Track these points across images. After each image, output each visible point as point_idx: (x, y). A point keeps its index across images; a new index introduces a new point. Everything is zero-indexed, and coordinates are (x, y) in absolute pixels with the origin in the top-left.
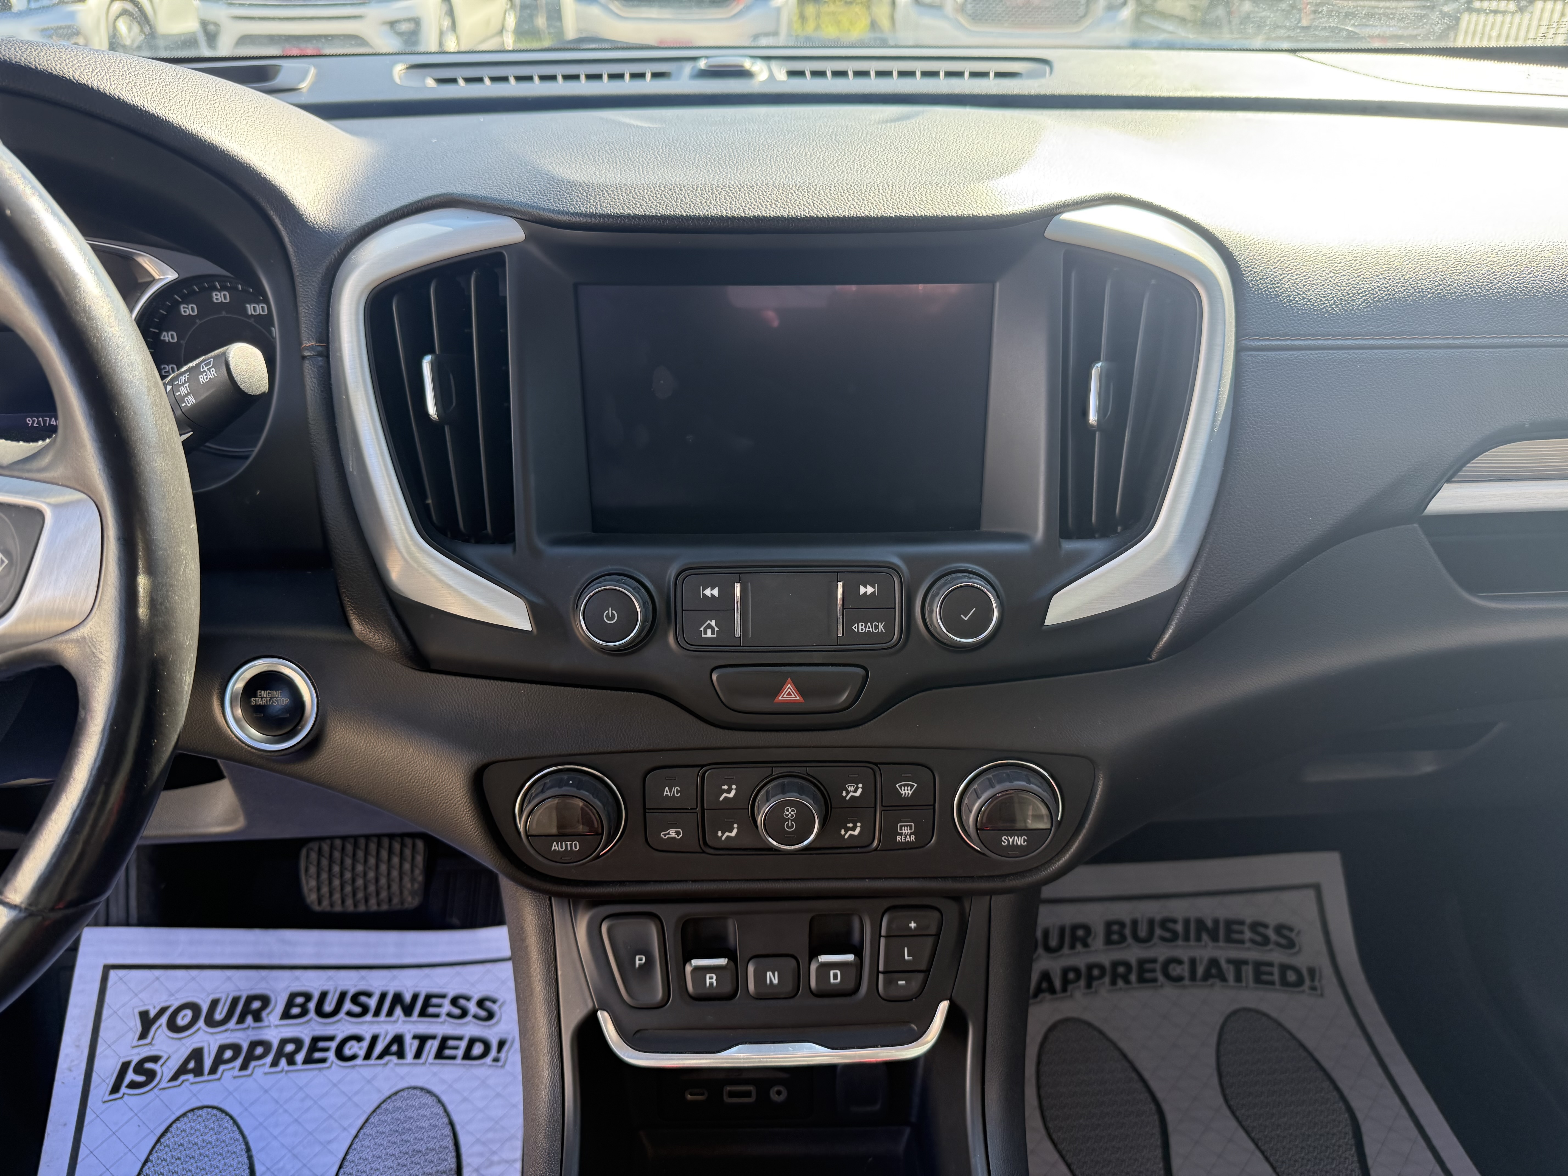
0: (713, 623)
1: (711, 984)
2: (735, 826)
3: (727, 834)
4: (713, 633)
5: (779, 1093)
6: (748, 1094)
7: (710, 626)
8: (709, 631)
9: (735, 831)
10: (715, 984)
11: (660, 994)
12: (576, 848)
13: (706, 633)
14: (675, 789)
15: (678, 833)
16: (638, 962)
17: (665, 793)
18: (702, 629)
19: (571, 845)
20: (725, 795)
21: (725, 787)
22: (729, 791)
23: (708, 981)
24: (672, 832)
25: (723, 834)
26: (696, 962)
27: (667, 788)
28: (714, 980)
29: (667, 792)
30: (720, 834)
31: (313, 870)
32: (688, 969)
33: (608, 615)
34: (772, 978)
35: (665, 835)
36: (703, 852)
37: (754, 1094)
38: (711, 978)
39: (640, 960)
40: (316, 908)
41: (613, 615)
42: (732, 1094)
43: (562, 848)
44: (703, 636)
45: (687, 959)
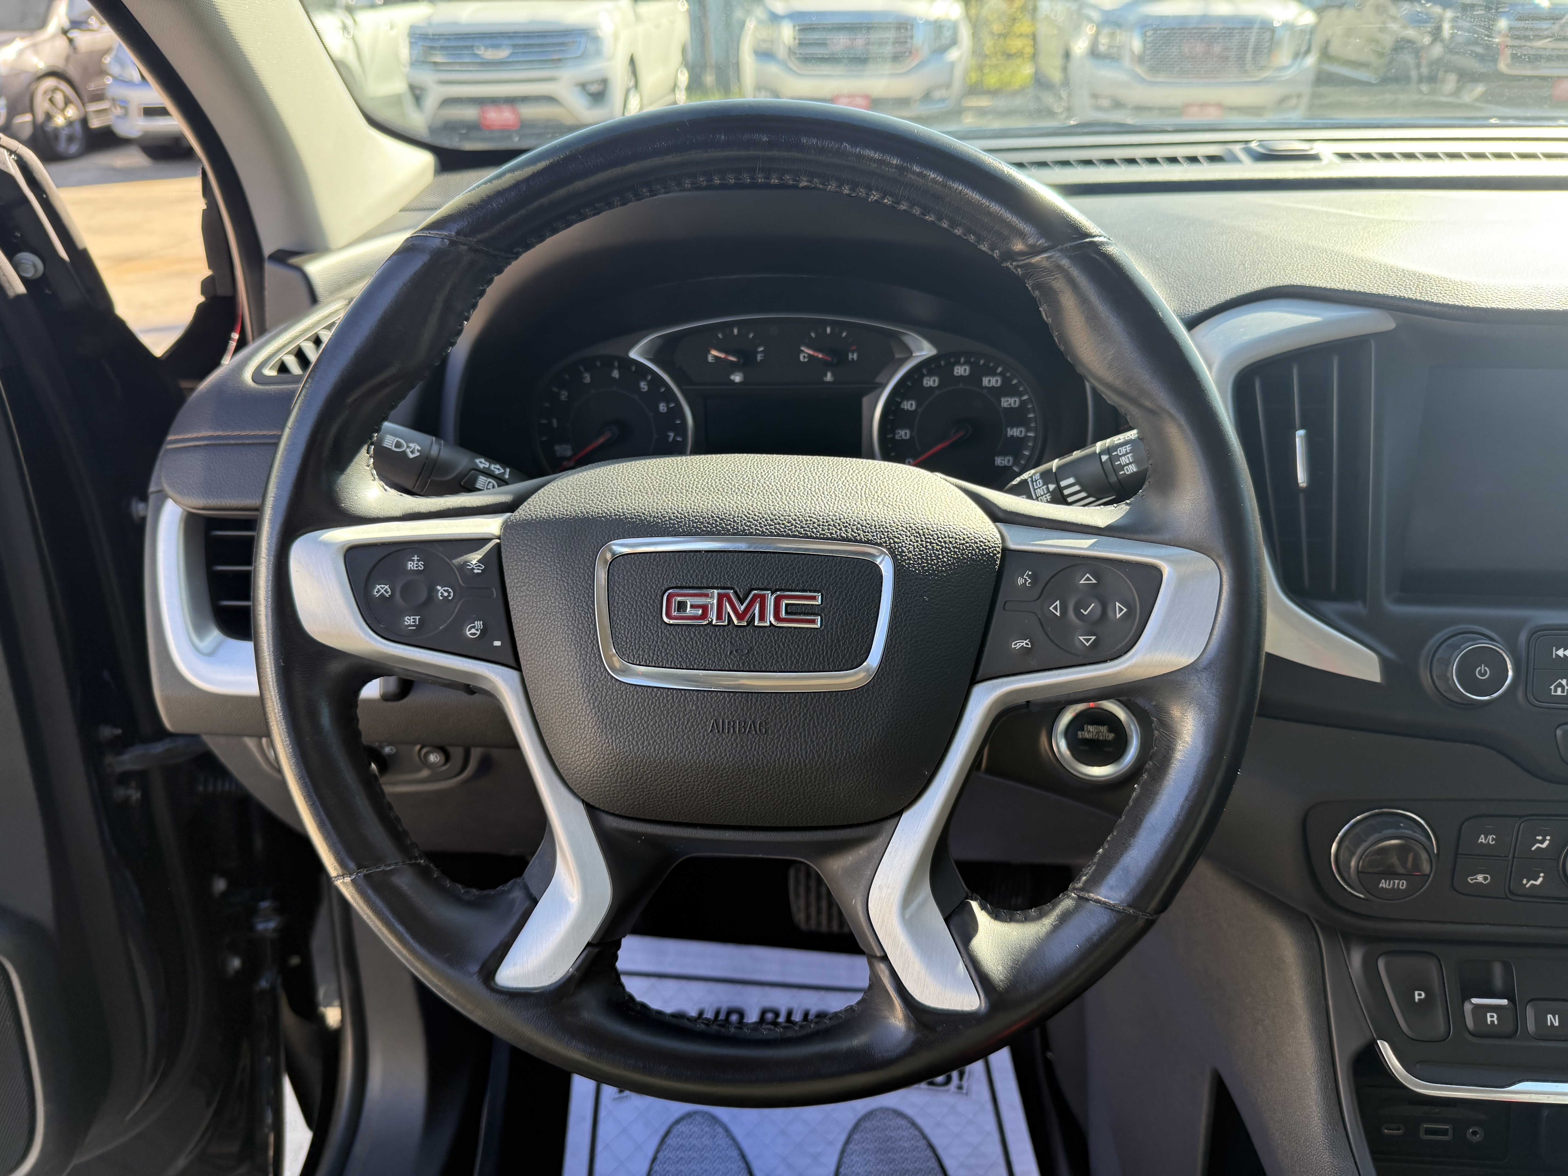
0: (1564, 682)
1: (1492, 1022)
2: (1542, 875)
3: (1532, 882)
4: (1563, 691)
5: (1474, 1133)
6: (1444, 1132)
7: (1560, 685)
8: (1559, 690)
9: (1540, 880)
10: (1496, 1023)
11: (1442, 1028)
12: (1403, 886)
13: (1556, 691)
14: (1490, 837)
15: (1485, 879)
16: (1417, 998)
17: (1480, 840)
18: (1552, 687)
19: (1399, 884)
20: (1538, 845)
21: (1540, 838)
22: (1542, 842)
23: (1489, 1019)
24: (1480, 878)
25: (1528, 881)
26: (1475, 1001)
27: (1482, 836)
28: (1495, 1019)
29: (1482, 839)
30: (1525, 881)
31: (802, 890)
32: (1468, 1007)
33: (1480, 670)
34: (1553, 1020)
35: (1472, 880)
36: (1507, 898)
37: (1450, 1132)
38: (1492, 1017)
39: (1420, 995)
40: (803, 926)
41: (1485, 671)
42: (1429, 1132)
43: (1389, 885)
44: (1553, 693)
45: (1466, 997)
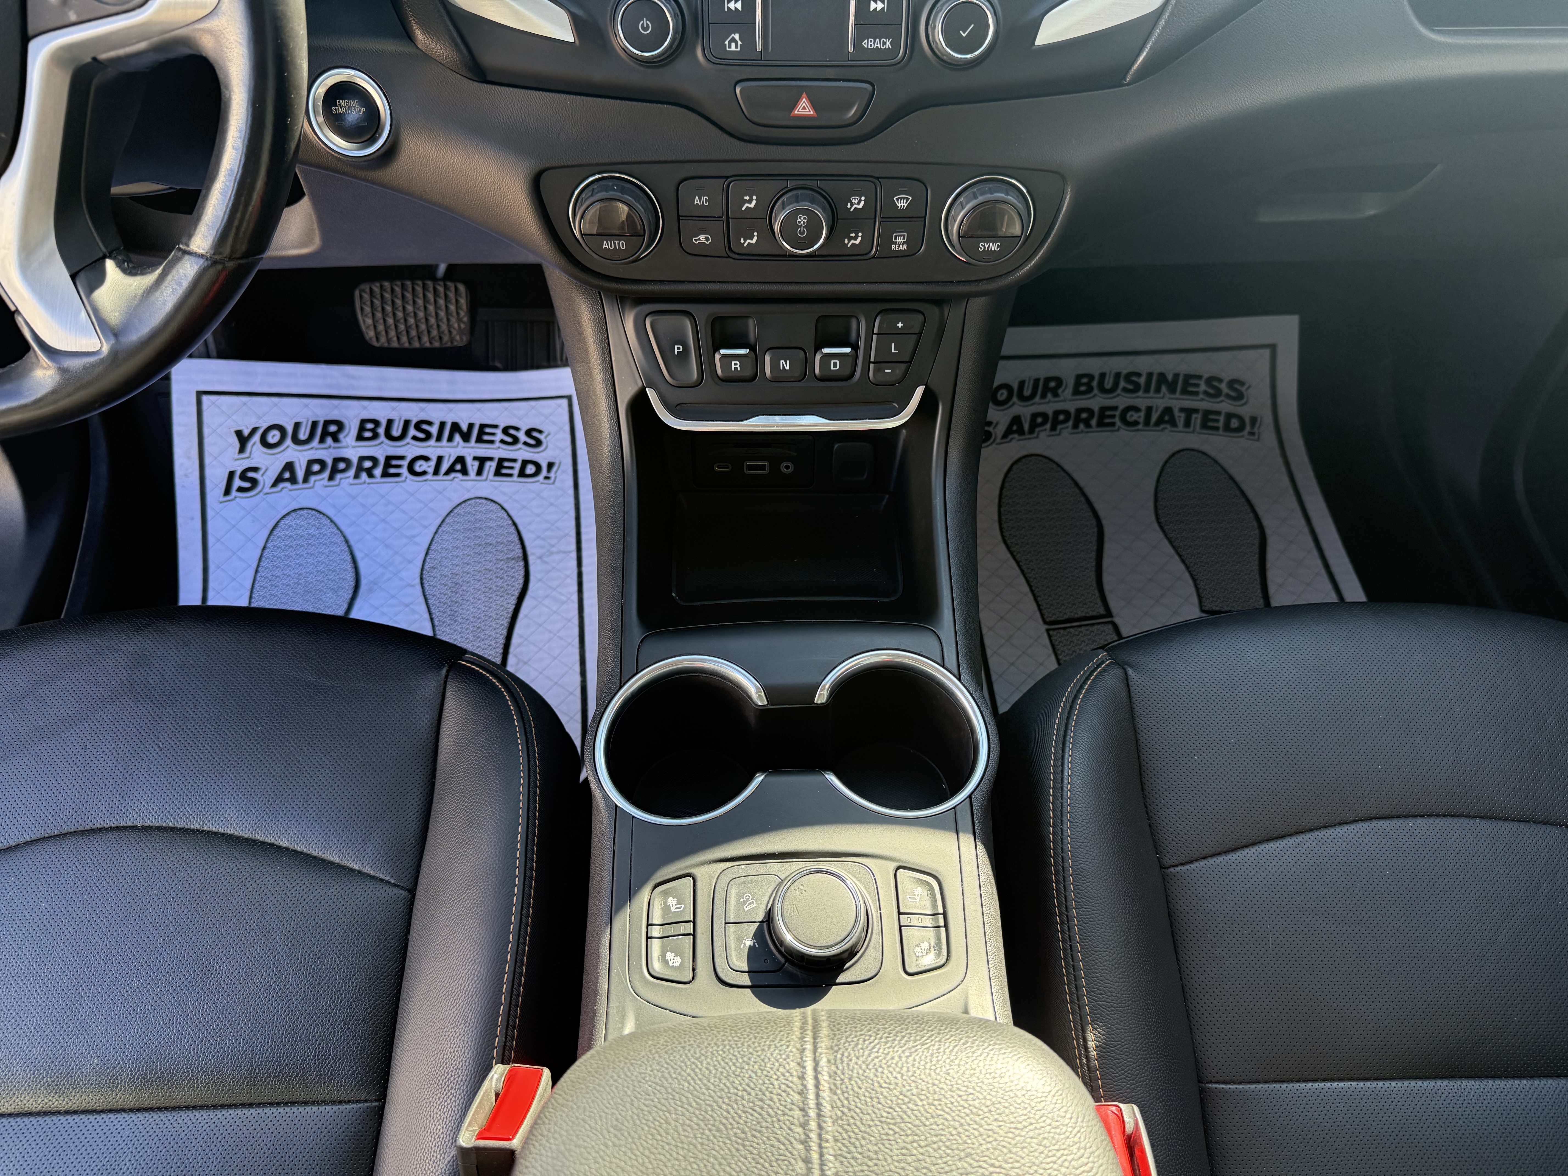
0: (737, 36)
1: (736, 368)
2: (756, 234)
3: (748, 241)
4: (736, 47)
5: (787, 467)
6: (763, 468)
7: (733, 40)
8: (733, 45)
9: (755, 238)
10: (739, 369)
11: (695, 375)
12: (623, 246)
13: (730, 47)
14: (704, 198)
15: (707, 239)
16: (676, 351)
17: (696, 202)
18: (727, 42)
19: (619, 244)
20: (747, 205)
21: (747, 198)
22: (750, 201)
23: (733, 366)
24: (702, 238)
25: (745, 241)
26: (723, 351)
27: (697, 197)
28: (738, 366)
30: (742, 241)
31: (368, 309)
32: (717, 357)
33: (643, 24)
34: (785, 365)
35: (695, 240)
36: (729, 257)
37: (768, 468)
38: (736, 364)
39: (679, 348)
40: (375, 344)
41: (647, 25)
42: (750, 468)
43: (611, 246)
44: (728, 49)
45: (716, 349)
